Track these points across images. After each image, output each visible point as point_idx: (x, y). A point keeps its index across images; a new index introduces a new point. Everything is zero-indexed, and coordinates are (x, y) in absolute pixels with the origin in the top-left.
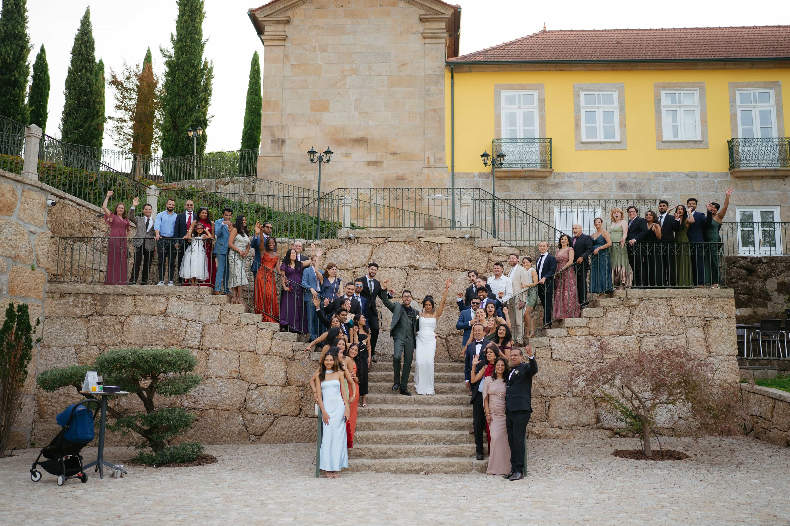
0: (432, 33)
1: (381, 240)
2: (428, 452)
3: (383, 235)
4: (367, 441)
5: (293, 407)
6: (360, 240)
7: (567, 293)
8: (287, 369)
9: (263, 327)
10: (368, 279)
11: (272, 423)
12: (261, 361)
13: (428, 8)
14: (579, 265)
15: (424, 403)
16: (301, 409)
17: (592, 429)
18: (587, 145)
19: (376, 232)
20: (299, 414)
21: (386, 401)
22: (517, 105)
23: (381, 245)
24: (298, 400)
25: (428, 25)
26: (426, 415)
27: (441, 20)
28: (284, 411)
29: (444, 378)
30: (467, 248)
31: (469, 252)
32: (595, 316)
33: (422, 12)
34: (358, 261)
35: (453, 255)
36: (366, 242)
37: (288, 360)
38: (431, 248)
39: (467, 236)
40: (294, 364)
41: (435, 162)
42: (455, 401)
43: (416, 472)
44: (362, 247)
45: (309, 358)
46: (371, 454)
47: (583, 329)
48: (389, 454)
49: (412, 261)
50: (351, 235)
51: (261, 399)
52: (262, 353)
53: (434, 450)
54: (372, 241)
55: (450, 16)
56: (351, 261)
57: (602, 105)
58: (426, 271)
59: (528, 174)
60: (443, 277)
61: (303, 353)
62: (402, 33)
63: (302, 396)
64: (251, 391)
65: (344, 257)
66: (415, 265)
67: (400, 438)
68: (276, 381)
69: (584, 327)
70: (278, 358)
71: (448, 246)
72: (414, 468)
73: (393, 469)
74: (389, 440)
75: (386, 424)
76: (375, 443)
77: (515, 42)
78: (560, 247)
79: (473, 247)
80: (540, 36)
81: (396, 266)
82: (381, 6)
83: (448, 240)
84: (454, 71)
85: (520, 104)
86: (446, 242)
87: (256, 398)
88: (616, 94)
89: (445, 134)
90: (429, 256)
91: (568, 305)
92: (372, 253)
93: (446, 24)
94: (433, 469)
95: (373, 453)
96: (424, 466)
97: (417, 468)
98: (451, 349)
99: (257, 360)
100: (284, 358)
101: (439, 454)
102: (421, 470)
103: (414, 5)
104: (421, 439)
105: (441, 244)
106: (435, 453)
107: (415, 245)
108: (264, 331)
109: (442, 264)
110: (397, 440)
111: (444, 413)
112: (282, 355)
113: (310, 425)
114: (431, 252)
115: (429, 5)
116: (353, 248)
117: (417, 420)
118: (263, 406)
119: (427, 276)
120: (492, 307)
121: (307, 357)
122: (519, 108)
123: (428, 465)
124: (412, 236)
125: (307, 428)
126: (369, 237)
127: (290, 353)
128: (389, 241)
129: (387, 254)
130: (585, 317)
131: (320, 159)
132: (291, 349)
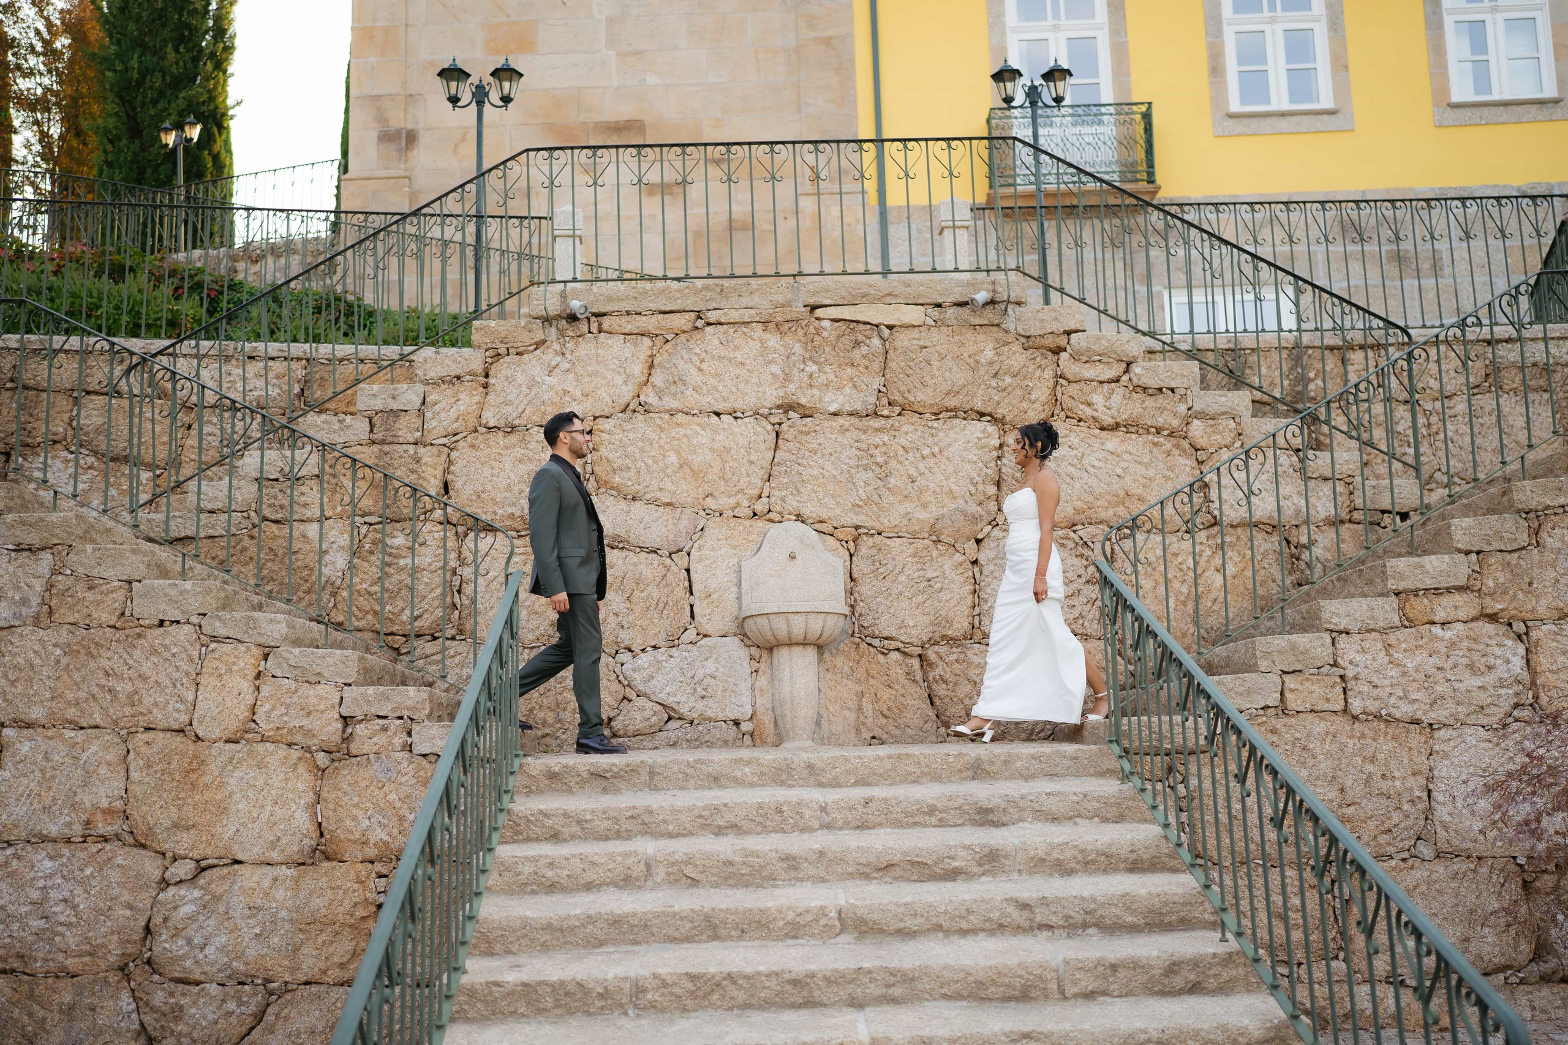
1: (680, 321)
3: (690, 303)
5: (343, 948)
6: (606, 323)
8: (318, 795)
9: (223, 632)
11: (259, 1017)
12: (213, 768)
15: (881, 931)
17: (1522, 982)
18: (1245, 121)
19: (662, 292)
21: (714, 927)
22: (1050, 22)
23: (683, 337)
26: (897, 991)
28: (309, 965)
29: (945, 810)
30: (981, 337)
32: (1496, 545)
34: (602, 393)
35: (935, 364)
36: (628, 328)
37: (322, 759)
38: (857, 344)
39: (982, 296)
40: (348, 775)
41: (831, 179)
42: (1018, 916)
44: (615, 347)
45: (408, 748)
47: (1458, 598)
49: (792, 388)
50: (576, 304)
51: (212, 922)
52: (217, 733)
54: (650, 323)
56: (578, 394)
57: (1279, 12)
58: (841, 420)
60: (903, 441)
61: (385, 729)
64: (172, 890)
66: (803, 401)
68: (273, 845)
69: (1460, 589)
70: (283, 750)
71: (915, 333)
79: (1000, 335)
81: (737, 405)
83: (913, 315)
85: (1056, 15)
86: (907, 320)
87: (192, 918)
90: (849, 370)
92: (651, 366)
98: (940, 690)
99: (197, 766)
100: (308, 749)
105: (890, 327)
107: (801, 332)
108: (225, 648)
109: (896, 397)
112: (297, 738)
114: (856, 354)
116: (586, 348)
118: (222, 949)
119: (847, 439)
121: (399, 740)
122: (1056, 28)
124: (788, 304)
126: (639, 310)
127: (330, 730)
128: (709, 324)
129: (704, 366)
130: (1460, 551)
131: (480, 96)
132: (337, 716)
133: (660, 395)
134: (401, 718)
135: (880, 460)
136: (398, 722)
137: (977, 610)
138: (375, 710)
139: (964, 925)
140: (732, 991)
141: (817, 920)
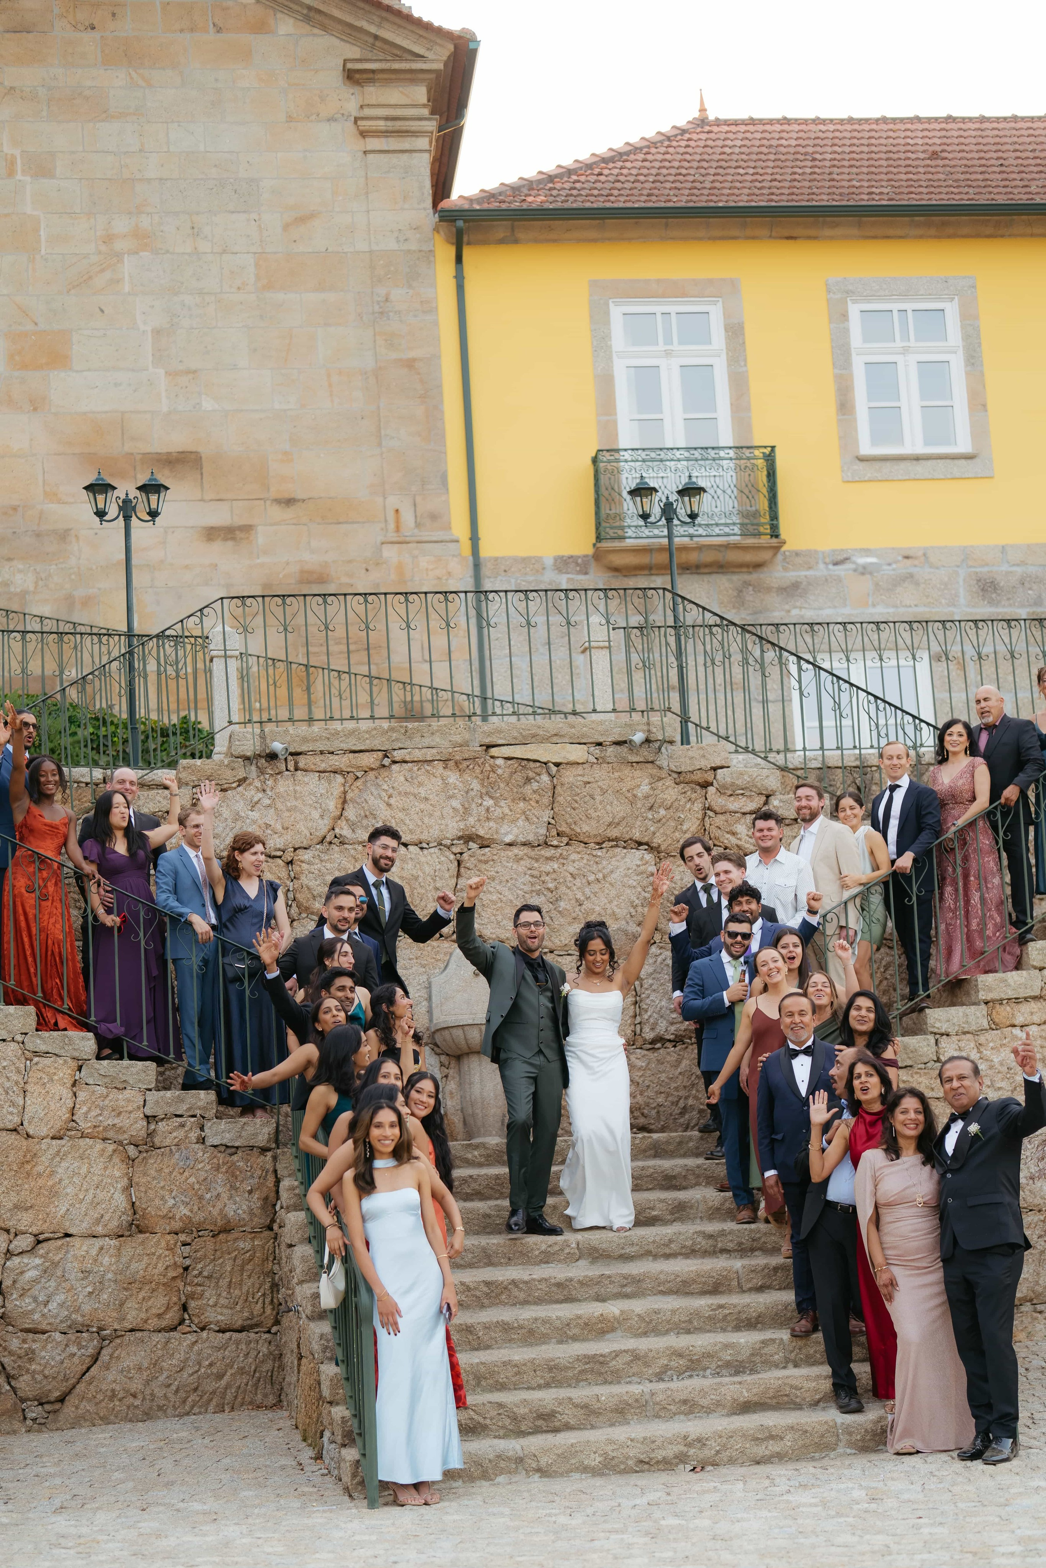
0: (387, 119)
1: (369, 760)
2: (685, 1402)
3: (377, 744)
4: (478, 1384)
5: (159, 1302)
6: (302, 762)
7: (975, 898)
8: (130, 1180)
9: (43, 1048)
10: (371, 878)
11: (95, 1359)
12: (44, 1159)
13: (371, 40)
14: (1006, 810)
15: (609, 1257)
16: (185, 1308)
18: (877, 465)
19: (352, 733)
20: (182, 1322)
21: (488, 1256)
22: (661, 347)
23: (371, 775)
24: (174, 1278)
25: (373, 93)
26: (628, 1290)
27: (411, 77)
28: (133, 1317)
30: (638, 773)
31: (645, 788)
33: (353, 51)
34: (301, 827)
35: (598, 798)
36: (323, 766)
37: (132, 1151)
38: (528, 780)
39: (638, 737)
40: (154, 1162)
41: (418, 525)
42: (704, 1243)
43: (667, 1465)
44: (311, 783)
45: (202, 1140)
46: (507, 1422)
47: (1033, 1006)
48: (565, 1418)
49: (471, 820)
50: (277, 746)
51: (53, 1283)
52: (44, 1131)
53: (703, 1392)
54: (341, 762)
55: (440, 66)
56: (279, 827)
57: (912, 343)
58: (515, 850)
59: (708, 557)
60: (571, 869)
61: (182, 1125)
62: (290, 119)
63: (188, 1262)
64: (16, 1260)
65: (254, 815)
66: (481, 832)
67: (579, 1367)
68: (98, 1221)
69: (1035, 998)
70: (99, 1145)
71: (579, 770)
72: (659, 1455)
73: (595, 1460)
74: (548, 1376)
75: (521, 1327)
76: (502, 1387)
77: (628, 153)
78: (943, 756)
79: (655, 771)
80: (695, 137)
81: (423, 837)
82: (219, 30)
83: (577, 753)
84: (465, 239)
85: (668, 341)
86: (572, 758)
87: (36, 1281)
88: (952, 310)
89: (443, 436)
90: (521, 804)
91: (981, 932)
92: (345, 802)
93: (429, 92)
94: (718, 1452)
95: (515, 1419)
96: (689, 1445)
97: (670, 1452)
99: (30, 1158)
100: (120, 1143)
101: (718, 1404)
102: (682, 1458)
103: (324, 28)
104: (647, 1365)
105: (557, 765)
106: (704, 1402)
107: (478, 770)
108: (47, 1061)
109: (564, 828)
110: (570, 1374)
111: (684, 1282)
112: (111, 1134)
113: (220, 1355)
114: (528, 790)
115: (373, 29)
116: (284, 785)
117: (613, 1308)
118: (61, 1305)
119: (521, 867)
120: (795, 946)
121: (194, 1135)
122: (668, 354)
123: (701, 1441)
124: (465, 744)
125: (211, 1365)
126: (331, 750)
127: (139, 1128)
128: (395, 762)
129: (392, 801)
130: (1035, 968)
131: (127, 509)
132: (142, 1116)
133: (353, 827)
134: (194, 1116)
135: (551, 886)
136: (193, 1119)
137: (638, 1019)
138: (172, 1110)
139: (667, 1251)
140: (515, 1292)
141: (562, 1250)
